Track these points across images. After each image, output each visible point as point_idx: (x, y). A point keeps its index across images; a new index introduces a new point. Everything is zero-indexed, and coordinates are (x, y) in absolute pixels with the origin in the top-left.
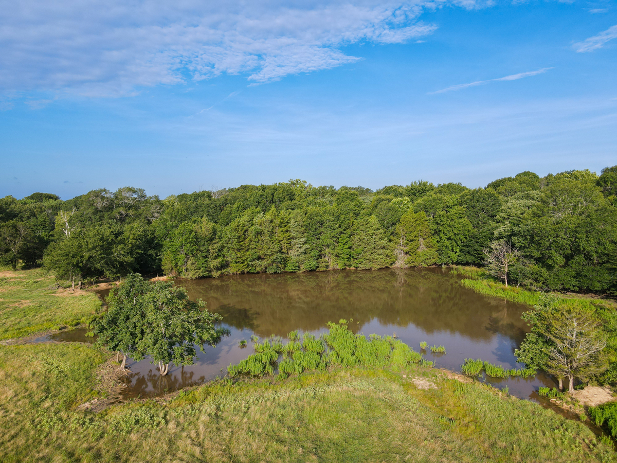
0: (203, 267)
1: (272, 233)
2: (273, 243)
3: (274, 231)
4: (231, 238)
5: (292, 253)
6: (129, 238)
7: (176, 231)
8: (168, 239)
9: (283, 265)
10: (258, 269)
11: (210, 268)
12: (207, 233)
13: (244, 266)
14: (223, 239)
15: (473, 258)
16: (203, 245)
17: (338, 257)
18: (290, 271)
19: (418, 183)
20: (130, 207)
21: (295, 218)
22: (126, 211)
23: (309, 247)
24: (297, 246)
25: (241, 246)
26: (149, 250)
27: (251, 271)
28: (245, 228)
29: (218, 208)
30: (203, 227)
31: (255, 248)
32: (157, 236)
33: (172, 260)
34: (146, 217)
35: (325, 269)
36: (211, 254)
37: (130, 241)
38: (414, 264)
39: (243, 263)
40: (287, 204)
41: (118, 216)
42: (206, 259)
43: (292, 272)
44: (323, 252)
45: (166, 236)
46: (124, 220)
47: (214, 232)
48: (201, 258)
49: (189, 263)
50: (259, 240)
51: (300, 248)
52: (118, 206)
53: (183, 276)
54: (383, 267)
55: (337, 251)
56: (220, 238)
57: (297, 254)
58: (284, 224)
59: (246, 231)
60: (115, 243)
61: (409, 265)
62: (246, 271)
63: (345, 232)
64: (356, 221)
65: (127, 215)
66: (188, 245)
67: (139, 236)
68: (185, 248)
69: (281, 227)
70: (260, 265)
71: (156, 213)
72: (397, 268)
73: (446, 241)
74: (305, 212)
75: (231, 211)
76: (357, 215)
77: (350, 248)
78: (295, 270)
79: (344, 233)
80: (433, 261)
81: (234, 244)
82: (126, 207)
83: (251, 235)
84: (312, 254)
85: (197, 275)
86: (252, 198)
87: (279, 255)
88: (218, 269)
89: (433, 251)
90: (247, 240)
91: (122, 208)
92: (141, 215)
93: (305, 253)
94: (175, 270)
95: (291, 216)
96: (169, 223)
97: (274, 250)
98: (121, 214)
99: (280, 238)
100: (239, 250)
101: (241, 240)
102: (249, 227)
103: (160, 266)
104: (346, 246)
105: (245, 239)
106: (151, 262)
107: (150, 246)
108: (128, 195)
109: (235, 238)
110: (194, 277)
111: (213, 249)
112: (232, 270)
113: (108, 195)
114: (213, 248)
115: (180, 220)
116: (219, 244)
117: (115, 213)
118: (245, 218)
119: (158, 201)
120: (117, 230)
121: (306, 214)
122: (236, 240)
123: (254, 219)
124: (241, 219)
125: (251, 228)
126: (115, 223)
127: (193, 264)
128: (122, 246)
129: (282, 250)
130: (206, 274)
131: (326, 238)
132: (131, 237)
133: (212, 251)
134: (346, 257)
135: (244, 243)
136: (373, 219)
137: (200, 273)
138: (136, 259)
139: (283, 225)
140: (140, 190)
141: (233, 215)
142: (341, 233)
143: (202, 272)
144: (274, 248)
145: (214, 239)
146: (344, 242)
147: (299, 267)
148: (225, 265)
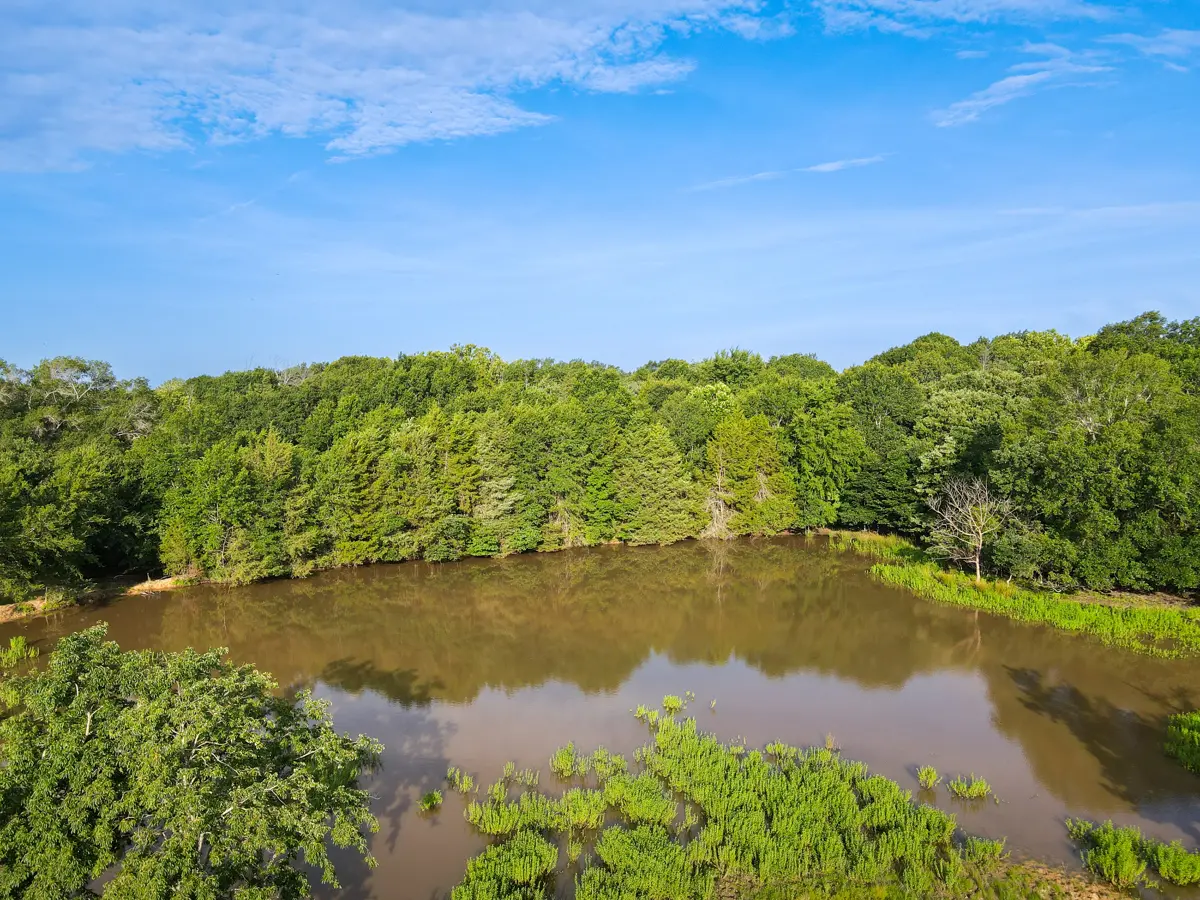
0: (269, 553)
1: (436, 466)
2: (438, 490)
3: (440, 463)
4: (337, 481)
5: (485, 512)
6: (70, 486)
7: (199, 467)
8: (176, 487)
9: (461, 542)
10: (404, 553)
11: (287, 555)
12: (280, 471)
13: (370, 546)
14: (319, 485)
15: (873, 514)
16: (269, 500)
17: (587, 519)
18: (477, 554)
19: (730, 355)
20: (71, 406)
21: (488, 432)
22: (62, 415)
23: (521, 497)
24: (496, 495)
25: (363, 499)
26: (124, 514)
27: (387, 559)
28: (370, 457)
29: (298, 409)
30: (267, 455)
31: (397, 503)
32: (148, 479)
33: (188, 540)
34: (116, 431)
35: (557, 547)
36: (289, 522)
37: (74, 494)
38: (749, 530)
39: (367, 539)
40: (465, 398)
41: (39, 430)
42: (277, 534)
43: (483, 557)
44: (550, 510)
45: (168, 480)
46: (55, 439)
47: (296, 465)
48: (264, 532)
49: (234, 544)
50: (405, 484)
51: (502, 499)
52: (39, 403)
53: (216, 578)
54: (683, 538)
55: (585, 504)
56: (311, 480)
57: (493, 514)
58: (463, 445)
59: (374, 462)
60: (30, 500)
61: (737, 533)
62: (375, 558)
63: (600, 462)
64: (621, 435)
65: (63, 426)
66: (232, 501)
67: (96, 481)
68: (222, 511)
69: (456, 452)
70: (406, 545)
71: (140, 421)
72: (711, 539)
73: (813, 478)
74: (509, 417)
75: (331, 415)
76: (624, 423)
77: (611, 497)
78: (491, 551)
79: (596, 464)
80: (787, 522)
81: (345, 495)
82: (62, 405)
83: (385, 471)
84: (529, 513)
85: (255, 574)
86: (380, 386)
87: (453, 518)
88: (307, 556)
89: (787, 502)
90: (377, 485)
91: (50, 408)
92: (100, 425)
93: (513, 512)
94: (195, 563)
95: (477, 425)
96: (177, 447)
97: (441, 507)
98: (48, 424)
99: (453, 479)
100: (357, 510)
101: (362, 485)
102: (380, 454)
103: (154, 554)
104: (605, 494)
105: (372, 481)
106: (130, 544)
107: (128, 505)
108: (65, 377)
109: (348, 481)
110: (248, 579)
111: (296, 509)
112: (342, 555)
113: (12, 377)
114: (295, 506)
115: (206, 439)
116: (310, 497)
117: (32, 421)
118: (369, 432)
119: (145, 392)
120: (37, 465)
121: (510, 422)
122: (351, 486)
123: (392, 435)
124: (361, 435)
125: (383, 456)
126: (31, 447)
127: (242, 547)
128: (50, 508)
129: (458, 505)
130: (278, 570)
131: (560, 476)
132: (76, 485)
133: (291, 514)
134: (604, 519)
135: (370, 493)
136: (659, 432)
137: (263, 569)
138: (87, 540)
139: (461, 447)
140: (98, 364)
141: (338, 425)
142: (593, 463)
143: (266, 567)
144: (440, 502)
145: (297, 482)
146: (599, 485)
147: (499, 544)
148: (325, 546)
